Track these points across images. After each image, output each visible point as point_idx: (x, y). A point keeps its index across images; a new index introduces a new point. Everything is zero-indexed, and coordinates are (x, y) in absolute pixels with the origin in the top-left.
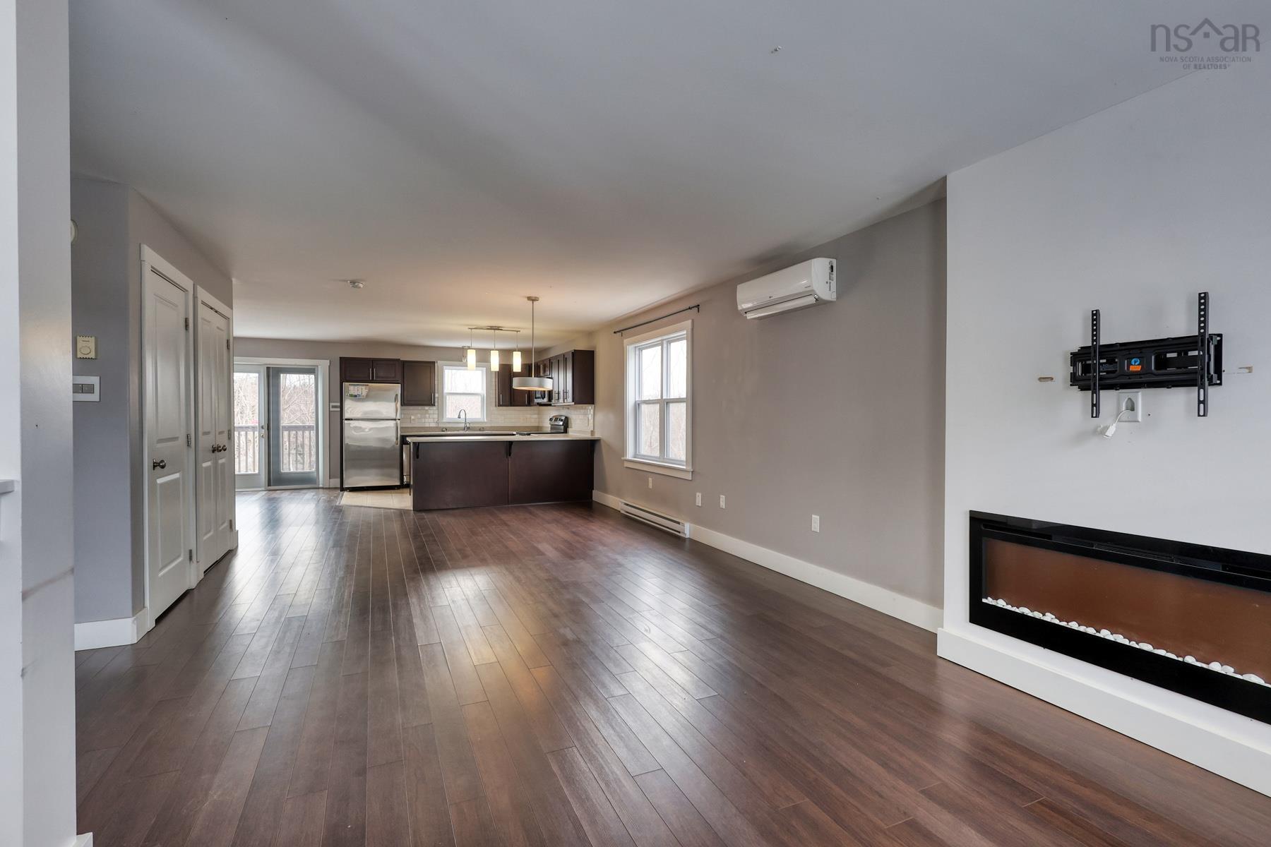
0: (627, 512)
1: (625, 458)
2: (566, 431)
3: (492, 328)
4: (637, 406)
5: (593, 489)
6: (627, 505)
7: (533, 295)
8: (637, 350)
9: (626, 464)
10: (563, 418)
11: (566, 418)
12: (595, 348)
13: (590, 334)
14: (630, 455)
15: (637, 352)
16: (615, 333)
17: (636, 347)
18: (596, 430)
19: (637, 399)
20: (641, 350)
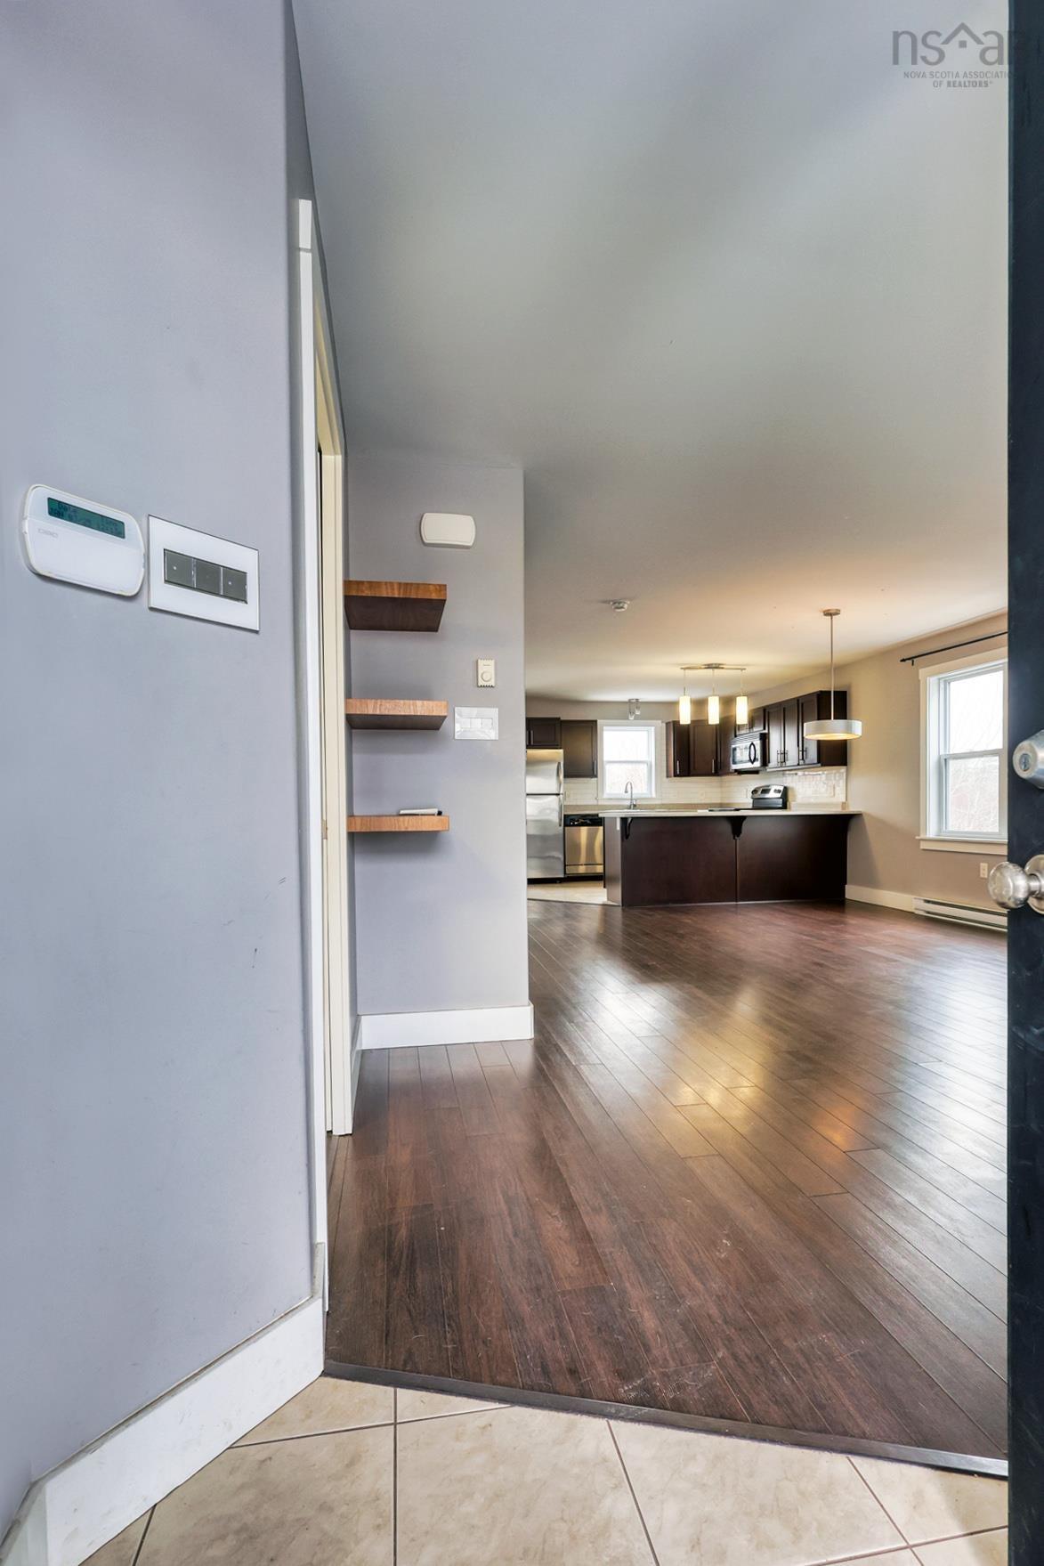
0: (928, 913)
1: (922, 836)
2: (785, 807)
3: (709, 666)
4: (943, 763)
5: (846, 883)
6: (928, 902)
7: (832, 607)
8: (942, 681)
9: (924, 846)
10: (782, 789)
11: (786, 788)
12: (850, 687)
13: (839, 669)
14: (931, 831)
15: (942, 686)
16: (903, 660)
17: (939, 679)
18: (850, 801)
19: (942, 753)
20: (947, 682)
